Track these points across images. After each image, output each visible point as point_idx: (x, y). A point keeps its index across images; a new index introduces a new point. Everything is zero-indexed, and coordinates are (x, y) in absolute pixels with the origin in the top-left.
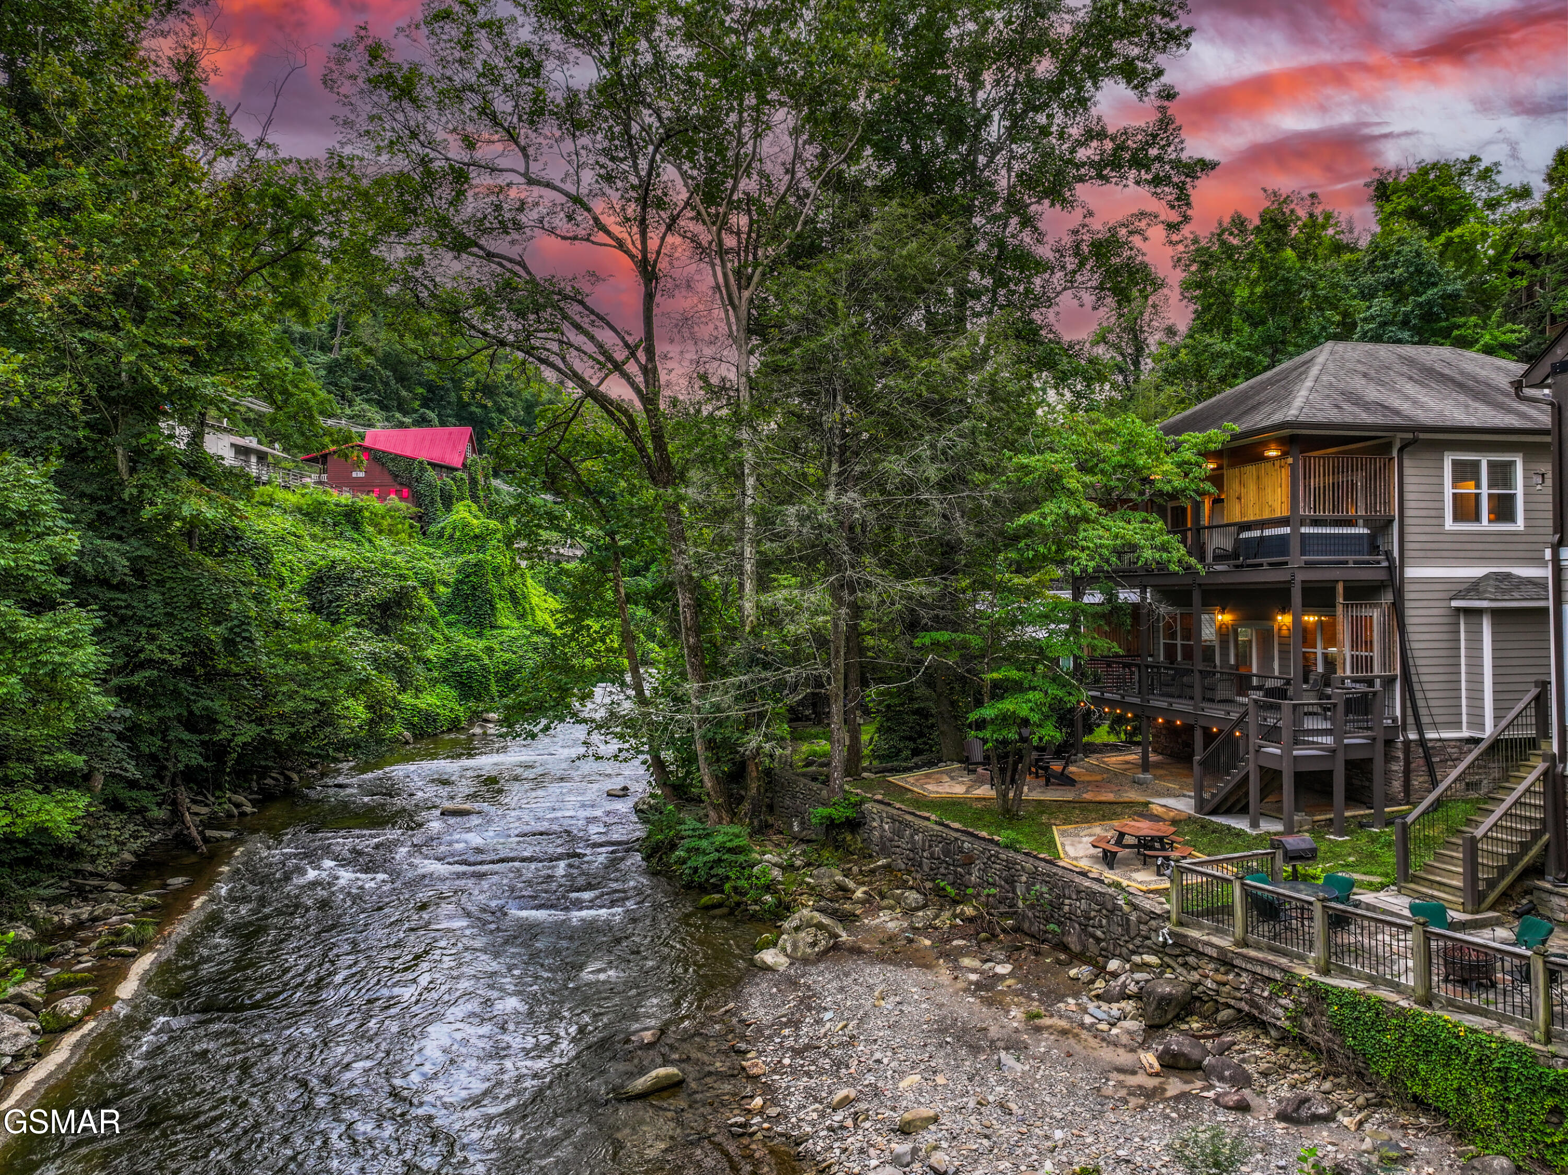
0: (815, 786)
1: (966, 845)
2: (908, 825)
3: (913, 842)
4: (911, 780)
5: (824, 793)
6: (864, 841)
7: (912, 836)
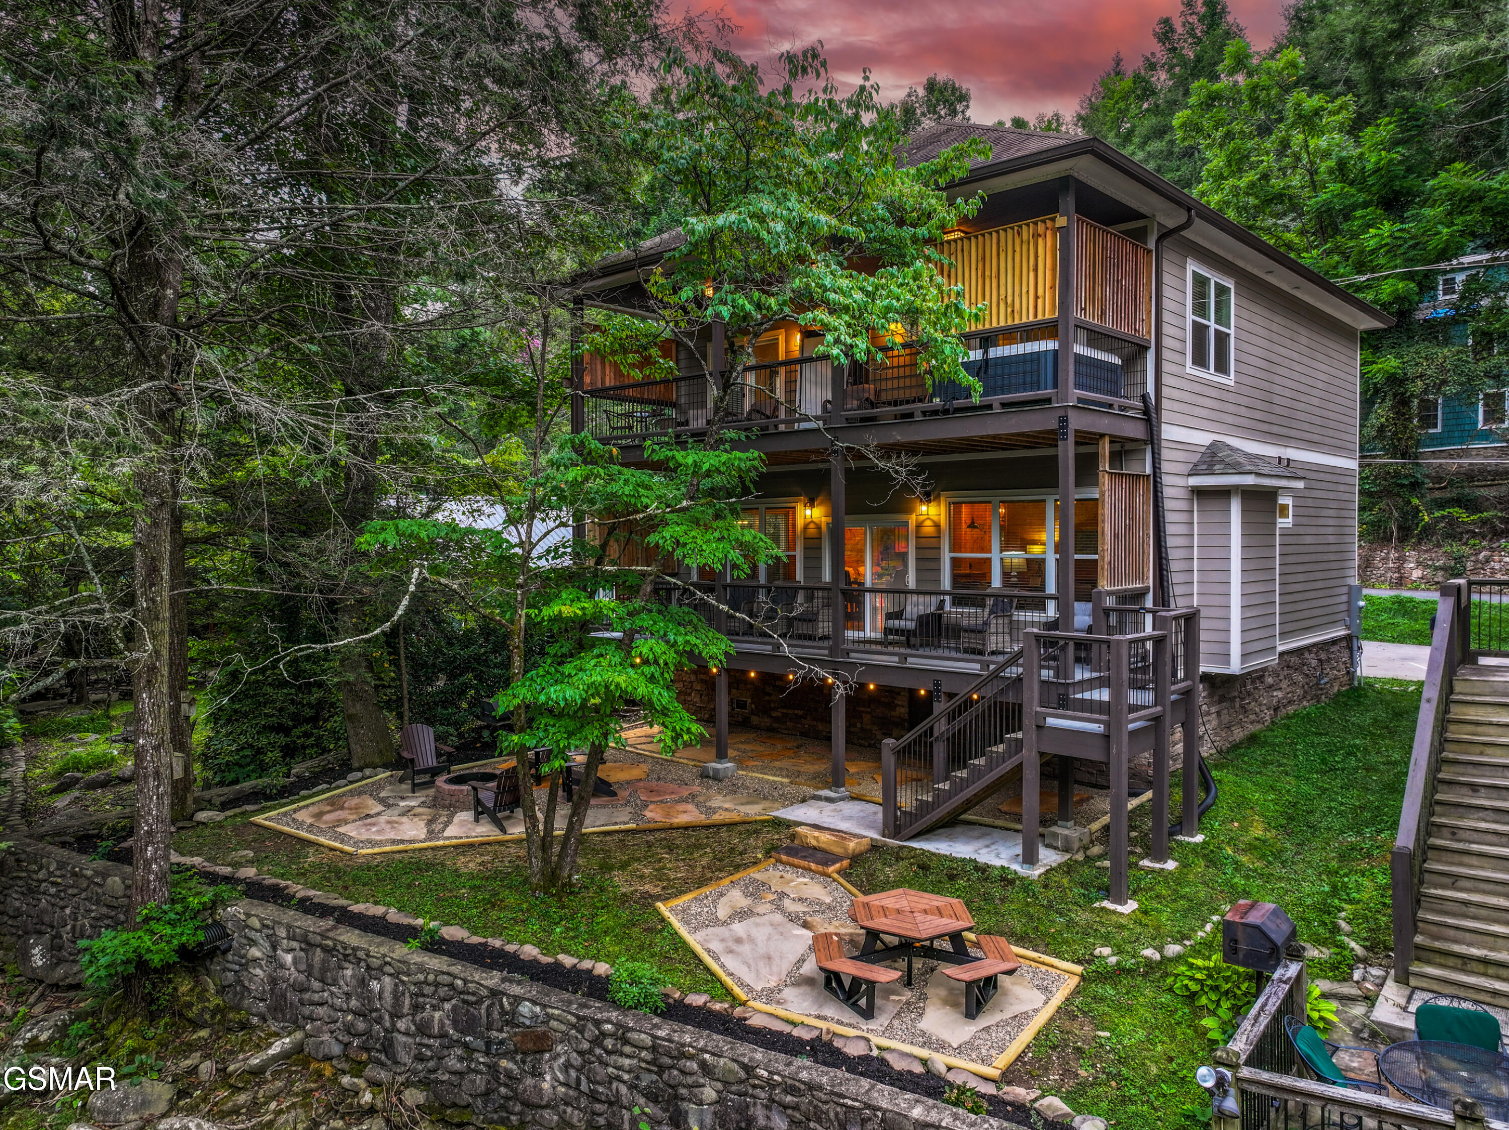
0: (90, 865)
1: (525, 1008)
2: (350, 956)
3: (366, 996)
4: (303, 816)
5: (115, 882)
6: (222, 990)
7: (363, 983)
